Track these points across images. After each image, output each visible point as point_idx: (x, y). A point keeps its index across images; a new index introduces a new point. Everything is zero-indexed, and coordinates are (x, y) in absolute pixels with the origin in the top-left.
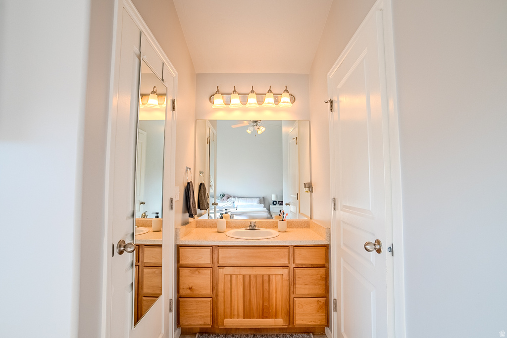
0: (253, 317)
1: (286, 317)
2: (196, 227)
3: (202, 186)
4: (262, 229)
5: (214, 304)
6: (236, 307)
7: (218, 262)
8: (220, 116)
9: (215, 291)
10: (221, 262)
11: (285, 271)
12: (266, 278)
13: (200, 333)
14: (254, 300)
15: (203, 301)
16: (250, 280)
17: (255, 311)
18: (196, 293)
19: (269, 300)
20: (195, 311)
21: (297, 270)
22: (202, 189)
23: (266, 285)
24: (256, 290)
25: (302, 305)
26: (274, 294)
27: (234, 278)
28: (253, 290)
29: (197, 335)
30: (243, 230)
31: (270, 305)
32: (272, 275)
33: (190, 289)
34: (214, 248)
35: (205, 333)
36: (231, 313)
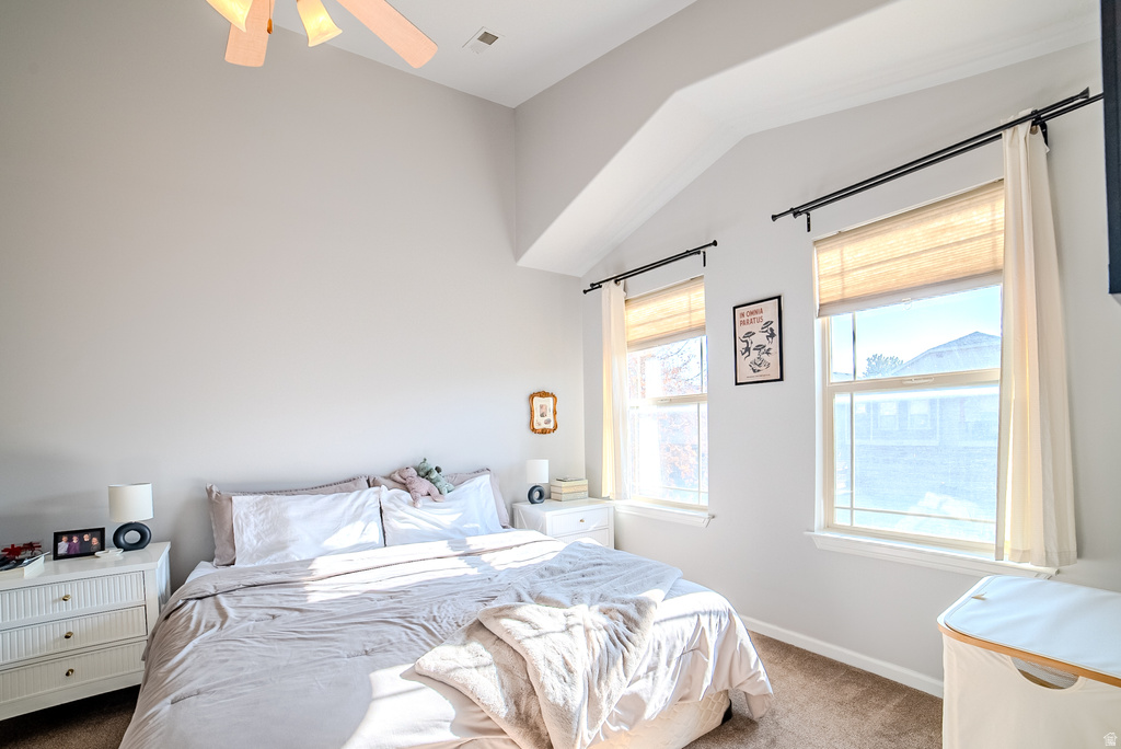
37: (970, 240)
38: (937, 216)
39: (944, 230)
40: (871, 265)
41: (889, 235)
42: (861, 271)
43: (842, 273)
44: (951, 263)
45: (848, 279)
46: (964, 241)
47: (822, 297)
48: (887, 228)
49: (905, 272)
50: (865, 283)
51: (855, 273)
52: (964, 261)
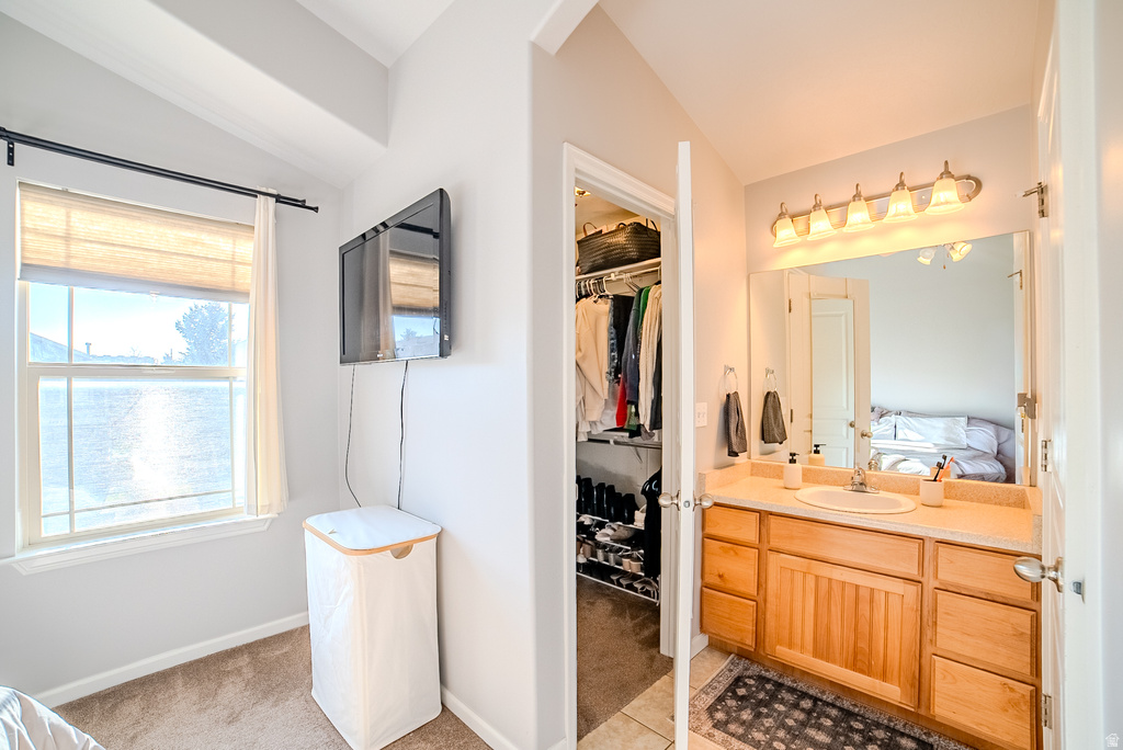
0: (834, 662)
1: (908, 687)
2: (752, 475)
3: (770, 399)
4: (883, 494)
5: (760, 614)
6: (799, 631)
7: (769, 542)
8: (796, 258)
9: (762, 592)
10: (774, 543)
11: (912, 589)
12: (864, 594)
13: (737, 655)
14: (836, 630)
15: (740, 603)
16: (830, 588)
17: (837, 651)
18: (729, 586)
19: (871, 640)
20: (727, 616)
21: (941, 595)
22: (770, 404)
23: (864, 608)
24: (843, 612)
25: (954, 678)
26: (882, 630)
27: (799, 577)
28: (836, 610)
29: (732, 656)
30: (840, 489)
31: (870, 650)
32: (879, 590)
33: (721, 576)
34: (763, 516)
35: (747, 659)
36: (790, 639)
37: (217, 260)
38: (189, 228)
39: (195, 243)
40: (113, 245)
41: (138, 223)
42: (99, 246)
43: (68, 238)
44: (201, 273)
45: (75, 248)
46: (212, 259)
47: (28, 255)
48: (135, 214)
49: (155, 265)
50: (103, 261)
51: (88, 245)
52: (210, 275)
